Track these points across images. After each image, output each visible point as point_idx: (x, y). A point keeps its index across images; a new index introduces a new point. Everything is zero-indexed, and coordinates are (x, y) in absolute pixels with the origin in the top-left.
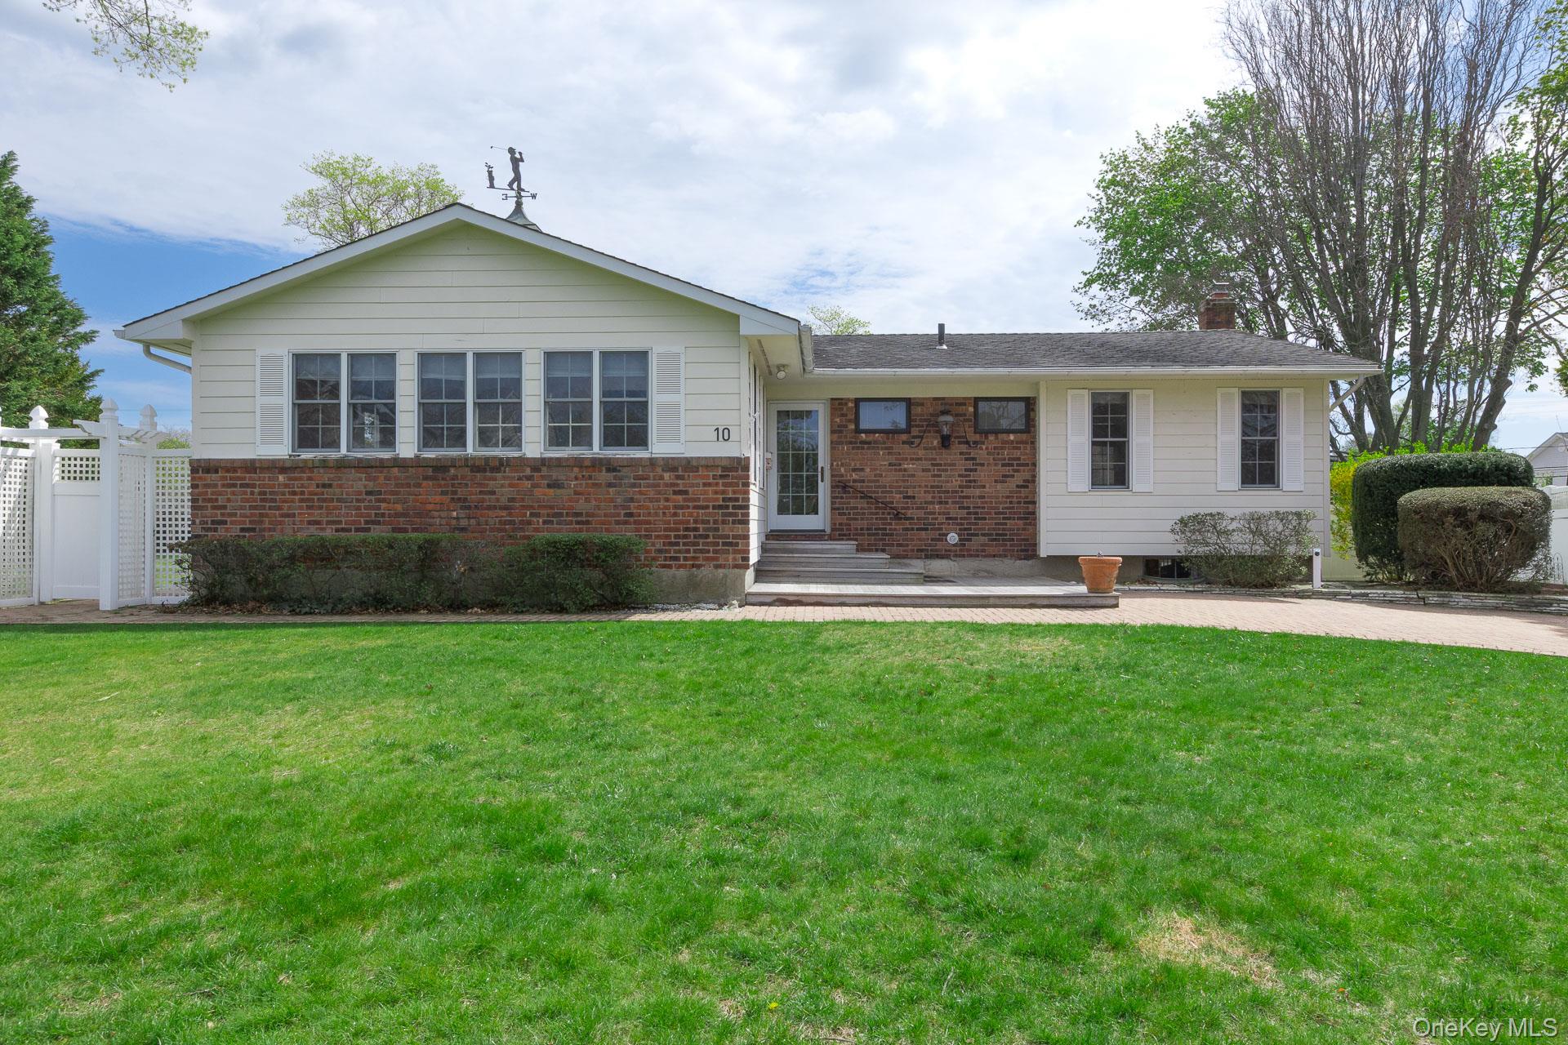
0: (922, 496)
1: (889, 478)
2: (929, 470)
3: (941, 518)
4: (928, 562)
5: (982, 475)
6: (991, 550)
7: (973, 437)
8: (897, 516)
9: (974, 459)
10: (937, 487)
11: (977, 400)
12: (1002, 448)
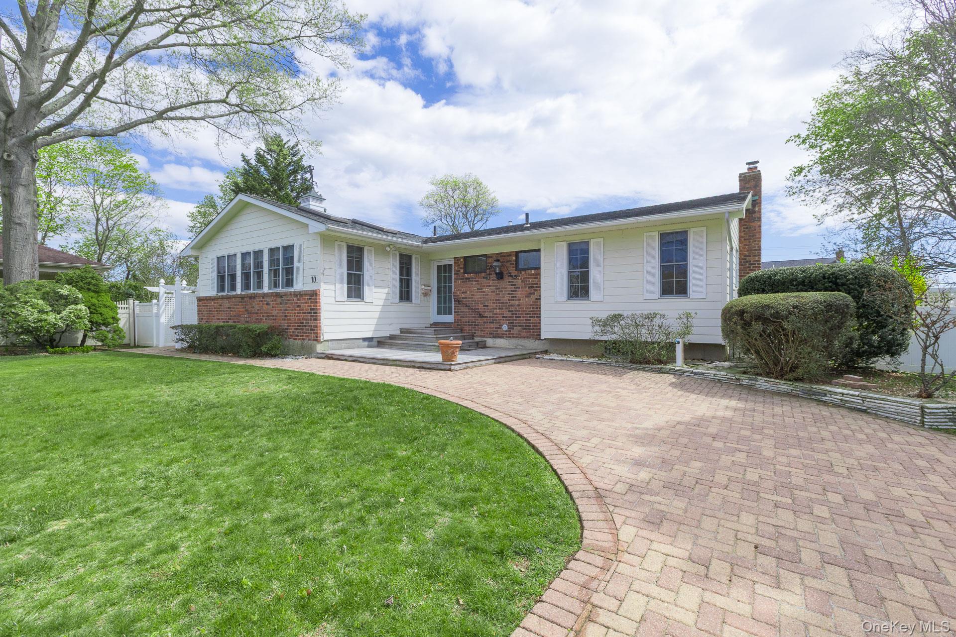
0: (491, 305)
1: (478, 296)
2: (494, 292)
3: (500, 317)
4: (495, 340)
5: (519, 293)
6: (523, 334)
7: (514, 273)
8: (481, 316)
9: (515, 285)
10: (499, 300)
11: (517, 253)
12: (529, 278)
